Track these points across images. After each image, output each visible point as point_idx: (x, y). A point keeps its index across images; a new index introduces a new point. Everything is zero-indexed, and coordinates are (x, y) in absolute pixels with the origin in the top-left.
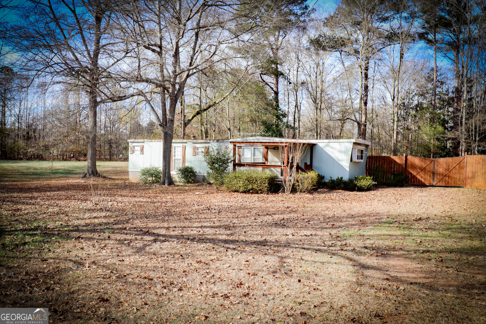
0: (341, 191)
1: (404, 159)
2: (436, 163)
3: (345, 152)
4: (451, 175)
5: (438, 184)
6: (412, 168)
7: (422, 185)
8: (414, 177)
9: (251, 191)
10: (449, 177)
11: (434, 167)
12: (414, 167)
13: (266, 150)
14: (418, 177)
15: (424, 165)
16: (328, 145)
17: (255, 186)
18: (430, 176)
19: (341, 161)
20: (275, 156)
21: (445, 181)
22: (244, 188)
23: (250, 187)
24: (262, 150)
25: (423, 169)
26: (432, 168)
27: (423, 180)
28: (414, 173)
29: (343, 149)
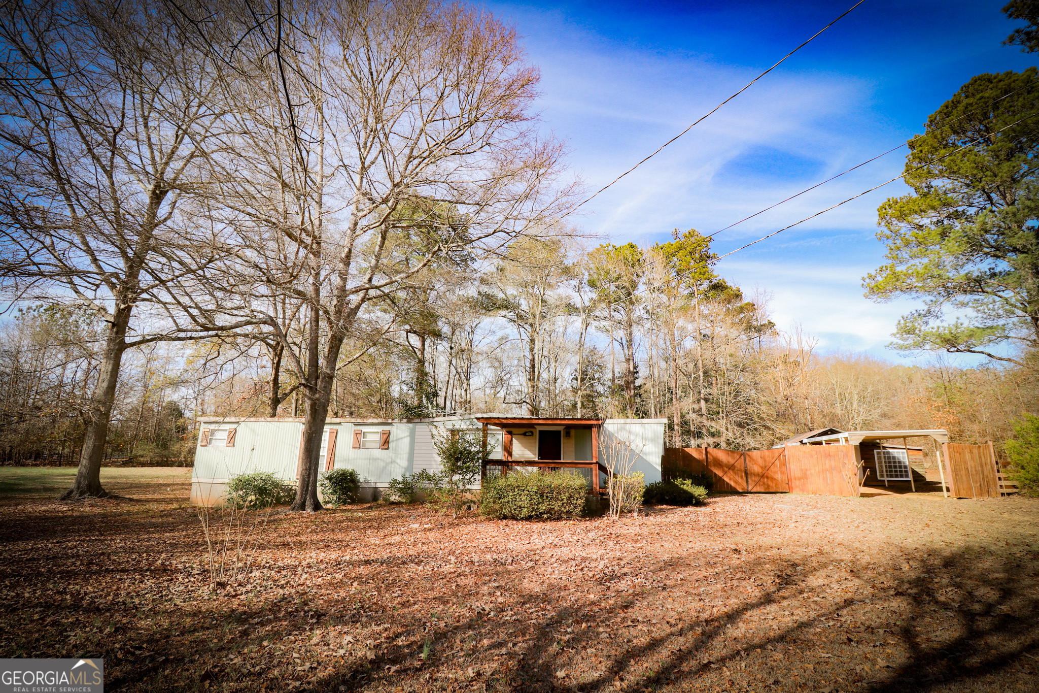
0: (664, 506)
1: (704, 452)
2: (747, 459)
3: (653, 440)
4: (770, 473)
5: (754, 490)
6: (715, 465)
7: (733, 492)
8: (720, 479)
9: (545, 516)
10: (767, 478)
11: (745, 464)
12: (718, 463)
13: (509, 436)
14: (726, 479)
15: (732, 461)
16: (623, 429)
17: (557, 506)
18: (742, 478)
19: (646, 454)
20: (525, 447)
21: (764, 483)
22: (530, 510)
23: (543, 507)
24: (500, 437)
25: (731, 467)
26: (743, 466)
27: (732, 484)
28: (719, 473)
29: (650, 434)
